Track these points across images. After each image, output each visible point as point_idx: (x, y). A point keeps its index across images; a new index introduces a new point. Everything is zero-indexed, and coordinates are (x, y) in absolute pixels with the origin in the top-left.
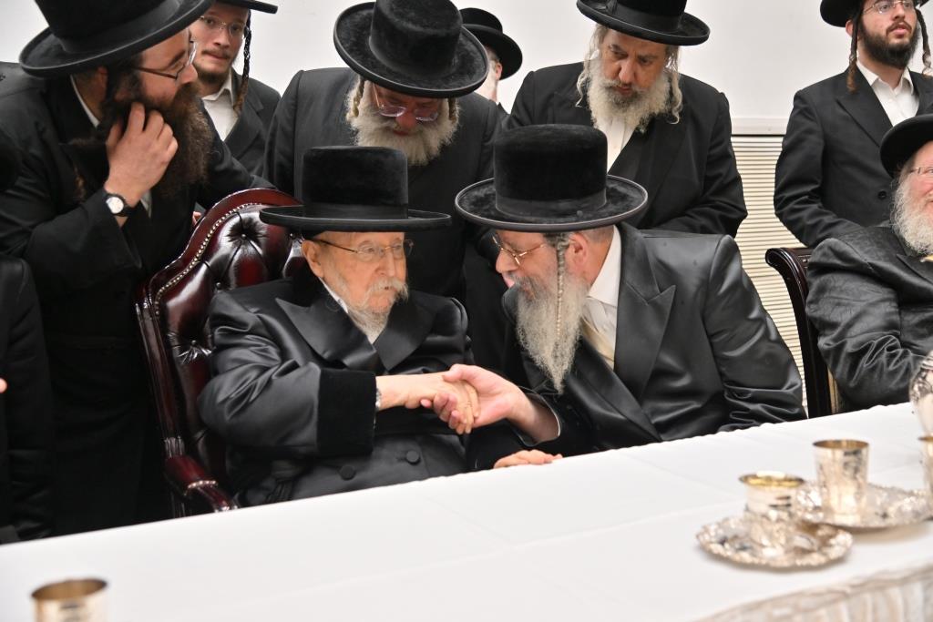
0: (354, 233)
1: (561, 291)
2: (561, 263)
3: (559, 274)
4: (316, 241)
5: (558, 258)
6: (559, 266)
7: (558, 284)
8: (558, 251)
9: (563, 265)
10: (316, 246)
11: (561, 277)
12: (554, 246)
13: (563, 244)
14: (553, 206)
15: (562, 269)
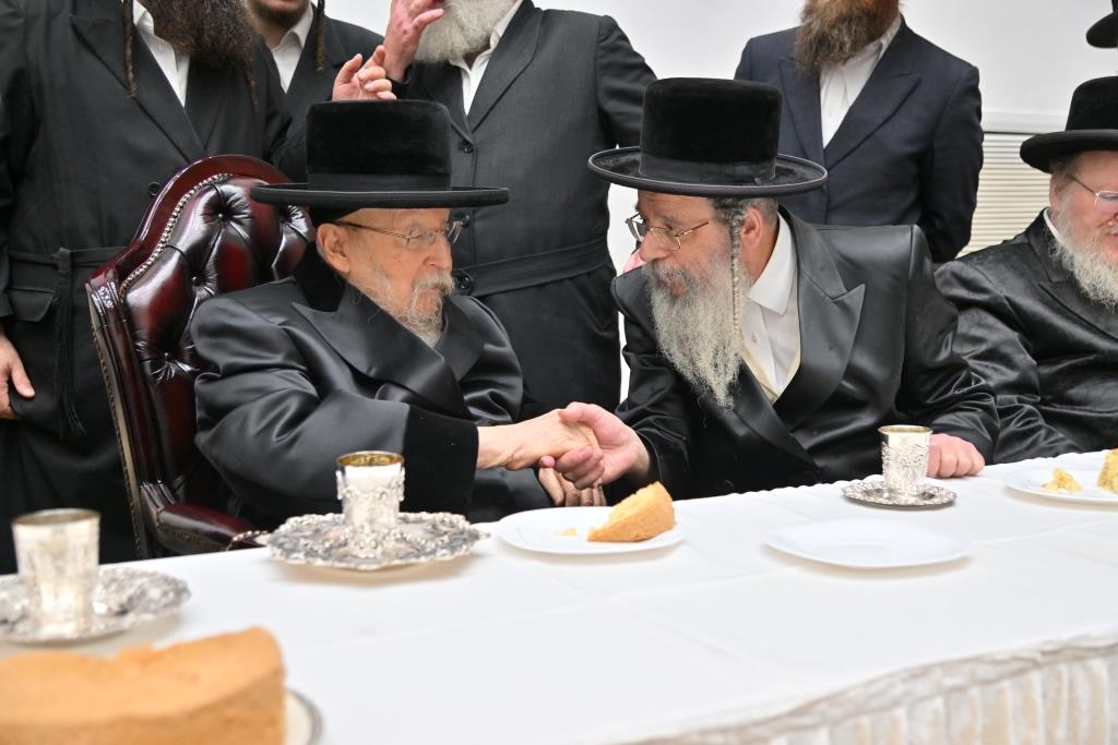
0: (399, 211)
1: (736, 279)
2: (736, 242)
3: (733, 258)
4: (338, 224)
5: (732, 238)
6: (733, 247)
7: (732, 270)
8: (732, 228)
9: (738, 246)
10: (341, 231)
11: (735, 261)
12: (726, 222)
13: (740, 217)
14: (729, 169)
15: (735, 251)
